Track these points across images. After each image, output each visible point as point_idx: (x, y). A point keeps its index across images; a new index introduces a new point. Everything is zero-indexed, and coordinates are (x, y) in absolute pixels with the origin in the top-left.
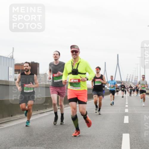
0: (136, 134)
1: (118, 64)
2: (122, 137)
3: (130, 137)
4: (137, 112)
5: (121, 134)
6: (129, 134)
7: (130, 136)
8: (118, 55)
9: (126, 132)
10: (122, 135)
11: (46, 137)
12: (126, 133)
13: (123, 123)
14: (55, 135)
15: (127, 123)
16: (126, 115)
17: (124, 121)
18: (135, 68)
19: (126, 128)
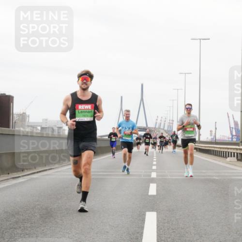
0: (167, 212)
1: (142, 99)
2: (145, 218)
3: (157, 217)
4: (169, 177)
5: (143, 213)
6: (157, 212)
7: (157, 215)
8: (142, 85)
9: (152, 209)
10: (145, 215)
11: (21, 217)
12: (152, 211)
13: (148, 195)
14: (36, 214)
15: (153, 196)
16: (153, 183)
17: (148, 192)
18: (170, 107)
19: (152, 204)
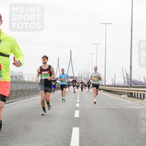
0: (86, 128)
1: (71, 60)
2: (72, 131)
3: (80, 131)
4: (87, 107)
5: (71, 128)
6: (79, 127)
7: (79, 129)
8: (71, 51)
10: (72, 129)
12: (77, 127)
15: (77, 118)
16: (77, 110)
17: (74, 116)
18: (88, 64)
19: (76, 122)
